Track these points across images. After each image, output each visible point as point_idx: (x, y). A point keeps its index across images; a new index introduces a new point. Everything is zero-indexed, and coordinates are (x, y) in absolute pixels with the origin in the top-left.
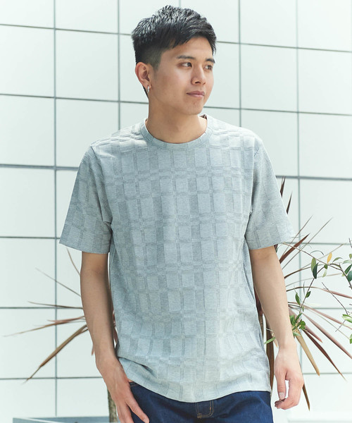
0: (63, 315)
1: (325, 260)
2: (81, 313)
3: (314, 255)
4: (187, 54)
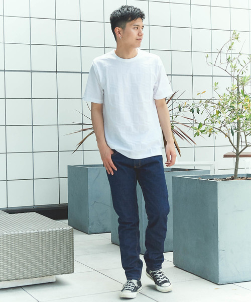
0: (85, 127)
1: (184, 105)
2: (92, 126)
3: (180, 103)
4: (137, 24)
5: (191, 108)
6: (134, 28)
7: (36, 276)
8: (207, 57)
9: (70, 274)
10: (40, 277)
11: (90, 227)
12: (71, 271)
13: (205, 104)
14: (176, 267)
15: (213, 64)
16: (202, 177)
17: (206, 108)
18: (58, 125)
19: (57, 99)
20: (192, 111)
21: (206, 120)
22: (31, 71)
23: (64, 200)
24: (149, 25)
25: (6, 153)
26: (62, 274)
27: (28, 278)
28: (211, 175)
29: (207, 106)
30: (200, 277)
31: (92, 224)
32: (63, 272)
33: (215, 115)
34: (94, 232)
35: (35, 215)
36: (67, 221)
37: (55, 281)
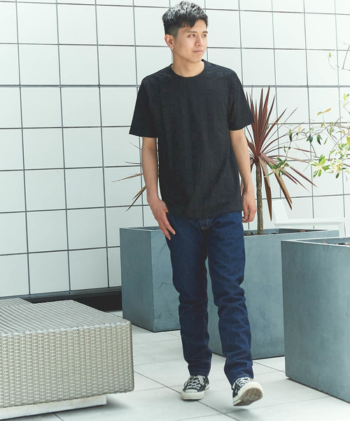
4: (193, 30)
5: (308, 135)
6: (189, 36)
7: (77, 396)
8: (330, 56)
9: (128, 393)
10: (82, 397)
11: (156, 321)
12: (129, 388)
13: (329, 128)
14: (290, 379)
15: (341, 67)
16: (327, 241)
17: (330, 134)
18: (103, 167)
19: (101, 127)
20: (310, 139)
21: (331, 152)
22: (61, 86)
23: (116, 282)
24: (239, 10)
25: (26, 211)
26: (115, 392)
27: (65, 400)
28: (341, 237)
29: (333, 131)
30: (327, 394)
31: (160, 317)
32: (117, 389)
33: (345, 145)
34: (162, 329)
35: (71, 303)
36: (120, 313)
37: (105, 403)
